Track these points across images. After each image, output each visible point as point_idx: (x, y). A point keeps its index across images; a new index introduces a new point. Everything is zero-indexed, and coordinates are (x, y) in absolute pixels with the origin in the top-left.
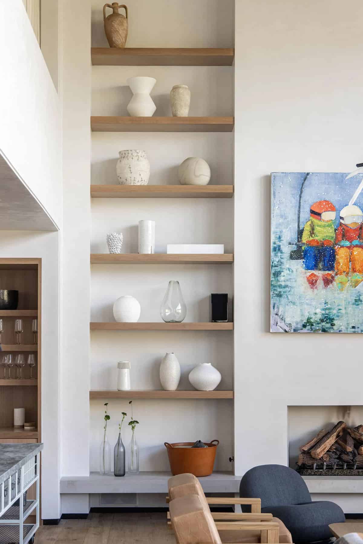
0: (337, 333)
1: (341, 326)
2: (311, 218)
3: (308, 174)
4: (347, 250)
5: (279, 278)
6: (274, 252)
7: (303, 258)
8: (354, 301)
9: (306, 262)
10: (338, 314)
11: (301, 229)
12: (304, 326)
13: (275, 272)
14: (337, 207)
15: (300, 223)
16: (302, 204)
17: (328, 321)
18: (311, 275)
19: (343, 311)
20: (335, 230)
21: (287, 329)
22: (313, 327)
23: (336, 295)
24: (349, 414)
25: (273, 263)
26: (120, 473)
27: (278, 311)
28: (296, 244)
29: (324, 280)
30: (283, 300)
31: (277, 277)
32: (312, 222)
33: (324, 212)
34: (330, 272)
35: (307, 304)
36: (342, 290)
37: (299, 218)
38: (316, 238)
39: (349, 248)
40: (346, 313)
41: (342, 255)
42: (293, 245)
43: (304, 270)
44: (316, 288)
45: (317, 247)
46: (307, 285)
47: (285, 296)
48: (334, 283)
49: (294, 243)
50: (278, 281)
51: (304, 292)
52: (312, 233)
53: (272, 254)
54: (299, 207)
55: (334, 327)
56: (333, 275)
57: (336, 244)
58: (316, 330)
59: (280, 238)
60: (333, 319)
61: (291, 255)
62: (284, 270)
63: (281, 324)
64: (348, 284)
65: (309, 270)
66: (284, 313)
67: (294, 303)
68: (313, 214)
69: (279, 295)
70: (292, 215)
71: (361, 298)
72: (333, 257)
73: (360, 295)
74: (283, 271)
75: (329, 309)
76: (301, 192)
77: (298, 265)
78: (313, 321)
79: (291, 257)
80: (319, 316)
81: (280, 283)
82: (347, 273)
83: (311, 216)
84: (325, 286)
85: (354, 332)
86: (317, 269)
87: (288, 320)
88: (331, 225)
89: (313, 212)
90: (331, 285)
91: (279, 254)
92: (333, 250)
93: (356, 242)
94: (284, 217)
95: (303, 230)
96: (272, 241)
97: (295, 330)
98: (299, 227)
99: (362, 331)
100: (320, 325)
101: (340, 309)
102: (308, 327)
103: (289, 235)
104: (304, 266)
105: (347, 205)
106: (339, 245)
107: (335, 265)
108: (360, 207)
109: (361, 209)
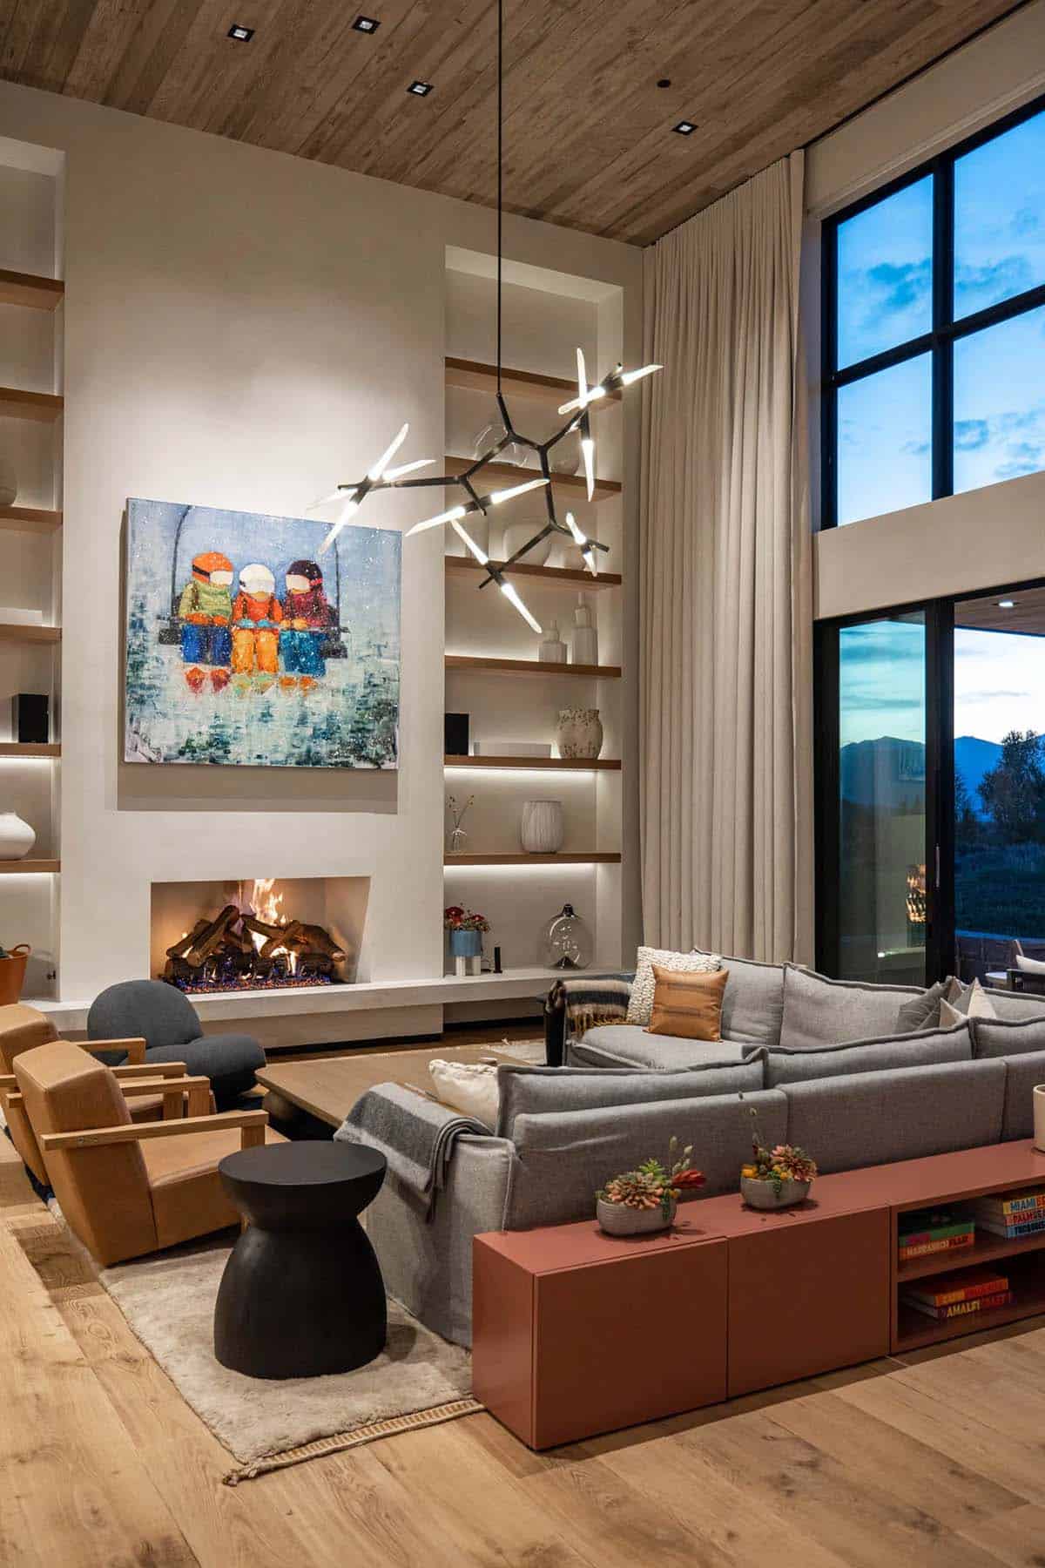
0: (233, 765)
1: (239, 754)
2: (194, 579)
3: (189, 507)
4: (250, 633)
5: (140, 673)
6: (132, 630)
7: (181, 643)
8: (259, 716)
9: (186, 649)
10: (235, 735)
11: (177, 595)
12: (182, 753)
13: (135, 662)
16: (179, 554)
17: (220, 746)
18: (193, 670)
19: (243, 731)
20: (232, 601)
21: (154, 757)
22: (195, 755)
23: (233, 705)
25: (130, 647)
27: (139, 727)
28: (169, 619)
29: (213, 679)
30: (148, 711)
31: (137, 670)
32: (195, 585)
33: (215, 570)
34: (223, 668)
35: (187, 718)
36: (241, 695)
37: (174, 576)
38: (202, 612)
39: (252, 630)
40: (249, 734)
41: (242, 641)
42: (164, 619)
43: (181, 662)
44: (201, 692)
45: (202, 626)
46: (186, 686)
47: (149, 701)
48: (229, 685)
49: (166, 617)
50: (138, 677)
51: (181, 698)
52: (195, 602)
53: (129, 632)
54: (175, 559)
55: (229, 756)
56: (228, 672)
57: (233, 624)
58: (201, 760)
59: (142, 606)
60: (228, 743)
61: (161, 635)
62: (149, 660)
63: (143, 748)
64: (250, 688)
65: (191, 661)
66: (149, 729)
67: (165, 715)
68: (197, 574)
69: (141, 701)
70: (162, 572)
71: (271, 711)
72: (228, 643)
73: (269, 707)
74: (146, 662)
75: (222, 726)
76: (178, 536)
77: (171, 655)
78: (195, 745)
79: (161, 640)
80: (205, 738)
81: (142, 681)
82: (250, 671)
83: (193, 575)
84: (216, 690)
85: (260, 765)
86: (202, 662)
87: (155, 743)
88: (225, 593)
89: (196, 569)
90: (224, 688)
91: (141, 634)
92: (226, 632)
93: (263, 623)
94: (149, 573)
95: (180, 597)
96: (129, 611)
97: (165, 759)
99: (272, 763)
100: (207, 752)
101: (238, 728)
102: (188, 755)
103: (158, 603)
104: (182, 655)
105: (250, 564)
106: (237, 626)
107: (231, 657)
108: (270, 569)
109: (273, 573)
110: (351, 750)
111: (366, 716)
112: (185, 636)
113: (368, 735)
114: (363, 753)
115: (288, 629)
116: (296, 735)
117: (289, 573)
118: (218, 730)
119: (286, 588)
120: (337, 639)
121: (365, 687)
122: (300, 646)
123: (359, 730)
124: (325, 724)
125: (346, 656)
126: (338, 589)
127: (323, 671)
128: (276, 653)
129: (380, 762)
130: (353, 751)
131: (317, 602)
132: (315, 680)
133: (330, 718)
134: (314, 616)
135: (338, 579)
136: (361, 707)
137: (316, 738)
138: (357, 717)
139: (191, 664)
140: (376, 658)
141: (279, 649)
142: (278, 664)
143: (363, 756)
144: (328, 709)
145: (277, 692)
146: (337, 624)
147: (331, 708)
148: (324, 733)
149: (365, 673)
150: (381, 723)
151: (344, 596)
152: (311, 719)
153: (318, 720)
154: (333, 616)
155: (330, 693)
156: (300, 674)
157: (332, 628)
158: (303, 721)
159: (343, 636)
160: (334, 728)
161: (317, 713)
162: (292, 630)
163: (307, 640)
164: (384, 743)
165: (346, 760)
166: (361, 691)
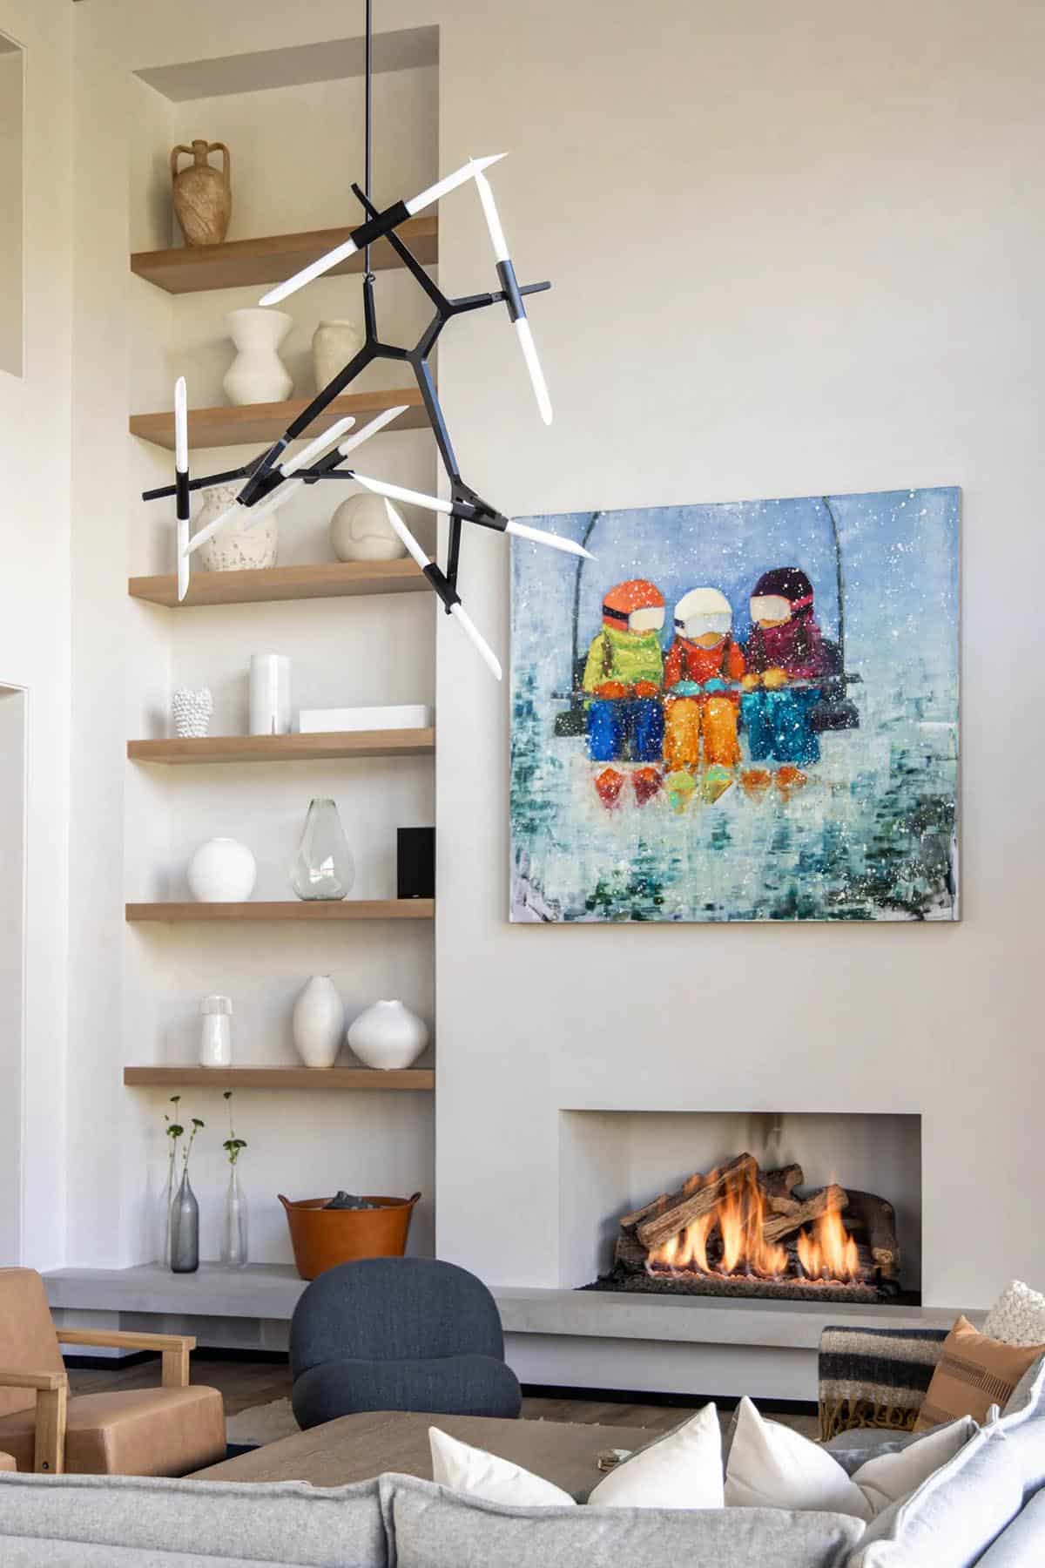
0: (670, 923)
1: (679, 904)
2: (605, 627)
3: (596, 515)
4: (694, 705)
5: (528, 784)
6: (518, 720)
7: (586, 731)
8: (710, 839)
9: (594, 740)
10: (671, 873)
11: (580, 656)
12: (590, 906)
13: (521, 768)
14: (667, 595)
15: (580, 642)
16: (582, 593)
17: (647, 891)
18: (605, 773)
20: (664, 654)
21: (550, 913)
22: (610, 907)
23: (667, 824)
24: (778, 1135)
25: (514, 745)
26: (185, 1265)
27: (528, 869)
28: (569, 696)
29: (637, 785)
30: (540, 840)
31: (525, 781)
32: (607, 638)
33: (637, 609)
34: (652, 765)
35: (598, 850)
36: (679, 808)
37: (575, 628)
38: (618, 678)
39: (697, 699)
40: (692, 870)
41: (680, 719)
42: (562, 698)
43: (588, 763)
44: (618, 806)
45: (619, 700)
46: (595, 798)
48: (661, 791)
50: (527, 792)
51: (589, 819)
52: (608, 665)
54: (577, 602)
55: (663, 907)
56: (659, 772)
57: (666, 692)
58: (618, 915)
59: (531, 681)
60: (660, 886)
61: (558, 723)
62: (540, 764)
63: (535, 901)
64: (695, 795)
65: (601, 760)
66: (542, 872)
67: (565, 848)
68: (609, 618)
69: (531, 828)
70: (559, 623)
71: (728, 829)
72: (658, 725)
73: (725, 823)
74: (538, 767)
75: (651, 860)
76: (582, 563)
77: (575, 750)
78: (610, 893)
79: (558, 731)
80: (625, 880)
81: (532, 797)
82: (694, 766)
83: (604, 621)
84: (640, 802)
85: (712, 921)
86: (619, 758)
88: (653, 643)
89: (609, 613)
90: (653, 799)
91: (530, 724)
92: (658, 707)
93: (714, 684)
94: (540, 629)
95: (586, 658)
96: (513, 690)
97: (567, 917)
98: (575, 652)
99: (731, 916)
100: (627, 903)
101: (675, 861)
102: (600, 908)
103: (553, 673)
104: (589, 751)
105: (690, 589)
106: (674, 694)
107: (664, 746)
108: (724, 592)
109: (728, 598)
110: (866, 889)
111: (895, 827)
112: (592, 722)
113: (899, 861)
114: (891, 894)
115: (754, 689)
116: (770, 867)
117: (756, 594)
118: (645, 867)
119: (750, 619)
120: (842, 696)
121: (893, 776)
122: (775, 714)
123: (883, 853)
124: (821, 845)
125: (856, 725)
126: (841, 608)
127: (813, 753)
128: (736, 732)
129: (921, 908)
130: (870, 891)
131: (806, 635)
132: (802, 771)
133: (830, 835)
134: (798, 661)
135: (840, 593)
136: (884, 811)
137: (805, 871)
138: (878, 830)
139: (601, 763)
140: (911, 721)
141: (740, 725)
142: (739, 750)
143: (890, 900)
144: (824, 819)
145: (737, 797)
146: (841, 671)
147: (829, 818)
148: (818, 862)
149: (893, 751)
150: (922, 838)
151: (851, 618)
152: (797, 839)
153: (808, 840)
154: (833, 657)
155: (829, 792)
156: (777, 763)
157: (831, 679)
158: (781, 843)
159: (851, 691)
160: (837, 852)
161: (807, 827)
162: (762, 689)
163: (787, 704)
164: (930, 874)
165: (860, 906)
166: (885, 783)
